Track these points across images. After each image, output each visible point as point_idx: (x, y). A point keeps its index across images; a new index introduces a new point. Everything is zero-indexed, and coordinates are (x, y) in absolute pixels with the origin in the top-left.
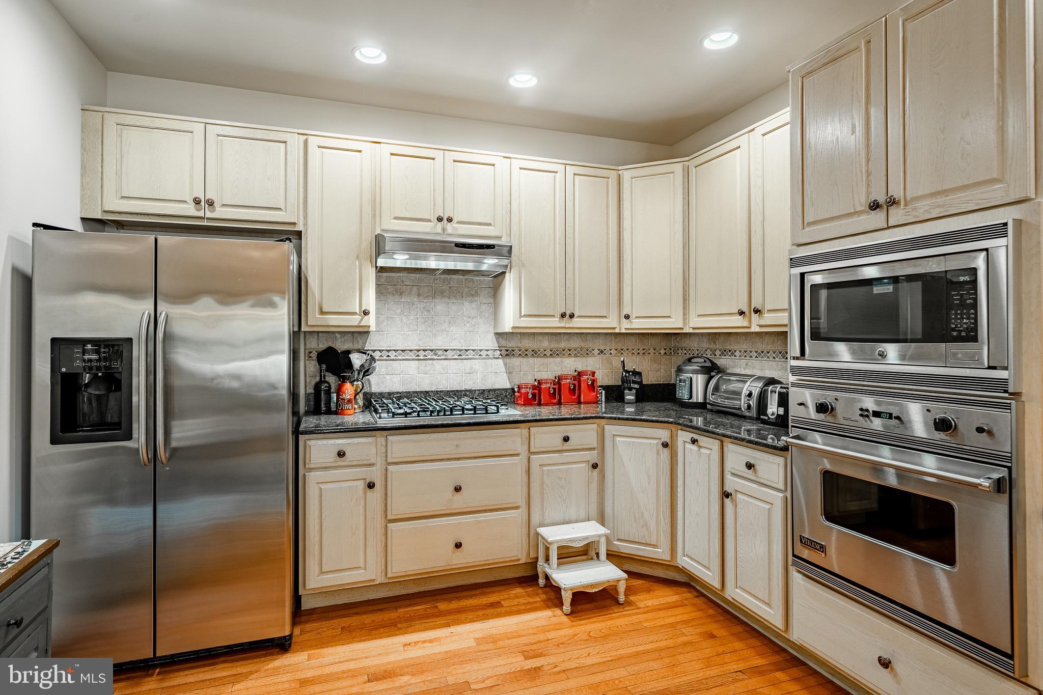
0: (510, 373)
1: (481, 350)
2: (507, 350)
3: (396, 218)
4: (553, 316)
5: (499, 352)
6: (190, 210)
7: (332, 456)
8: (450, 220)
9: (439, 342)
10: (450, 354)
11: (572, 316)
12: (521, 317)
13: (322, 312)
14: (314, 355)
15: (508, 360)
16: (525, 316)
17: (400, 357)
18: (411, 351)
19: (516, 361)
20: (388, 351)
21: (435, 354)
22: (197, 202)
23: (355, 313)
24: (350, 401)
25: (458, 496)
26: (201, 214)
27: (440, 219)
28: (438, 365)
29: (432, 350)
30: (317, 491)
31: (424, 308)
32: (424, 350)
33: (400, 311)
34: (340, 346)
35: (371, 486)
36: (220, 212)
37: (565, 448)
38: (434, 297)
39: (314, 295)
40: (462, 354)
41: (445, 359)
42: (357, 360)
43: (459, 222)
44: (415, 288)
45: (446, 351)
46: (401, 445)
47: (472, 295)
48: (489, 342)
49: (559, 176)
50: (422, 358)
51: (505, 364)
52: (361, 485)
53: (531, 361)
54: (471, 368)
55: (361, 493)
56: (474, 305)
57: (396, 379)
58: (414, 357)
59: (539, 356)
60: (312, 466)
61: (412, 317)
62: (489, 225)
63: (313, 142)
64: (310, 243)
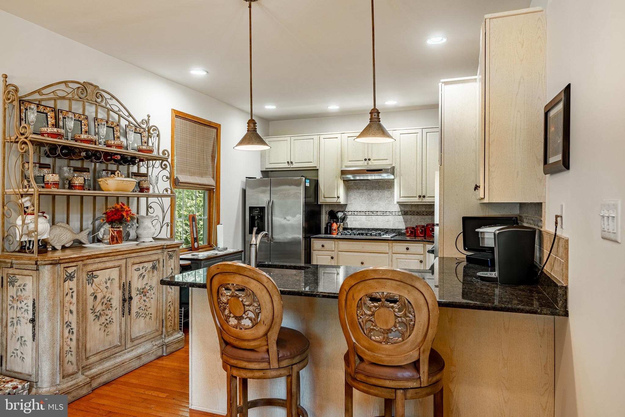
0: (406, 222)
1: (392, 212)
2: (404, 212)
3: (349, 161)
4: (416, 197)
5: (401, 213)
6: (286, 165)
7: (320, 247)
8: (369, 160)
9: (374, 208)
10: (379, 213)
11: (424, 197)
12: (400, 197)
13: (324, 198)
14: (327, 213)
15: (405, 216)
16: (402, 197)
17: (358, 214)
18: (363, 212)
19: (409, 217)
20: (354, 212)
21: (373, 213)
22: (288, 163)
23: (335, 198)
24: (335, 230)
26: (289, 166)
27: (365, 160)
28: (374, 218)
29: (371, 212)
30: (316, 258)
31: (368, 194)
32: (368, 212)
33: (358, 195)
34: (336, 209)
35: (332, 258)
36: (295, 165)
38: (372, 190)
39: (322, 191)
40: (384, 213)
41: (377, 215)
42: (340, 215)
43: (374, 160)
44: (365, 186)
45: (377, 212)
46: (344, 245)
47: (389, 188)
48: (397, 208)
49: (419, 135)
50: (367, 214)
51: (404, 218)
52: (330, 257)
53: (416, 217)
54: (388, 219)
55: (330, 260)
56: (389, 192)
57: (357, 223)
58: (364, 214)
59: (420, 215)
60: (315, 249)
61: (363, 198)
62: (387, 159)
63: (322, 137)
64: (321, 173)
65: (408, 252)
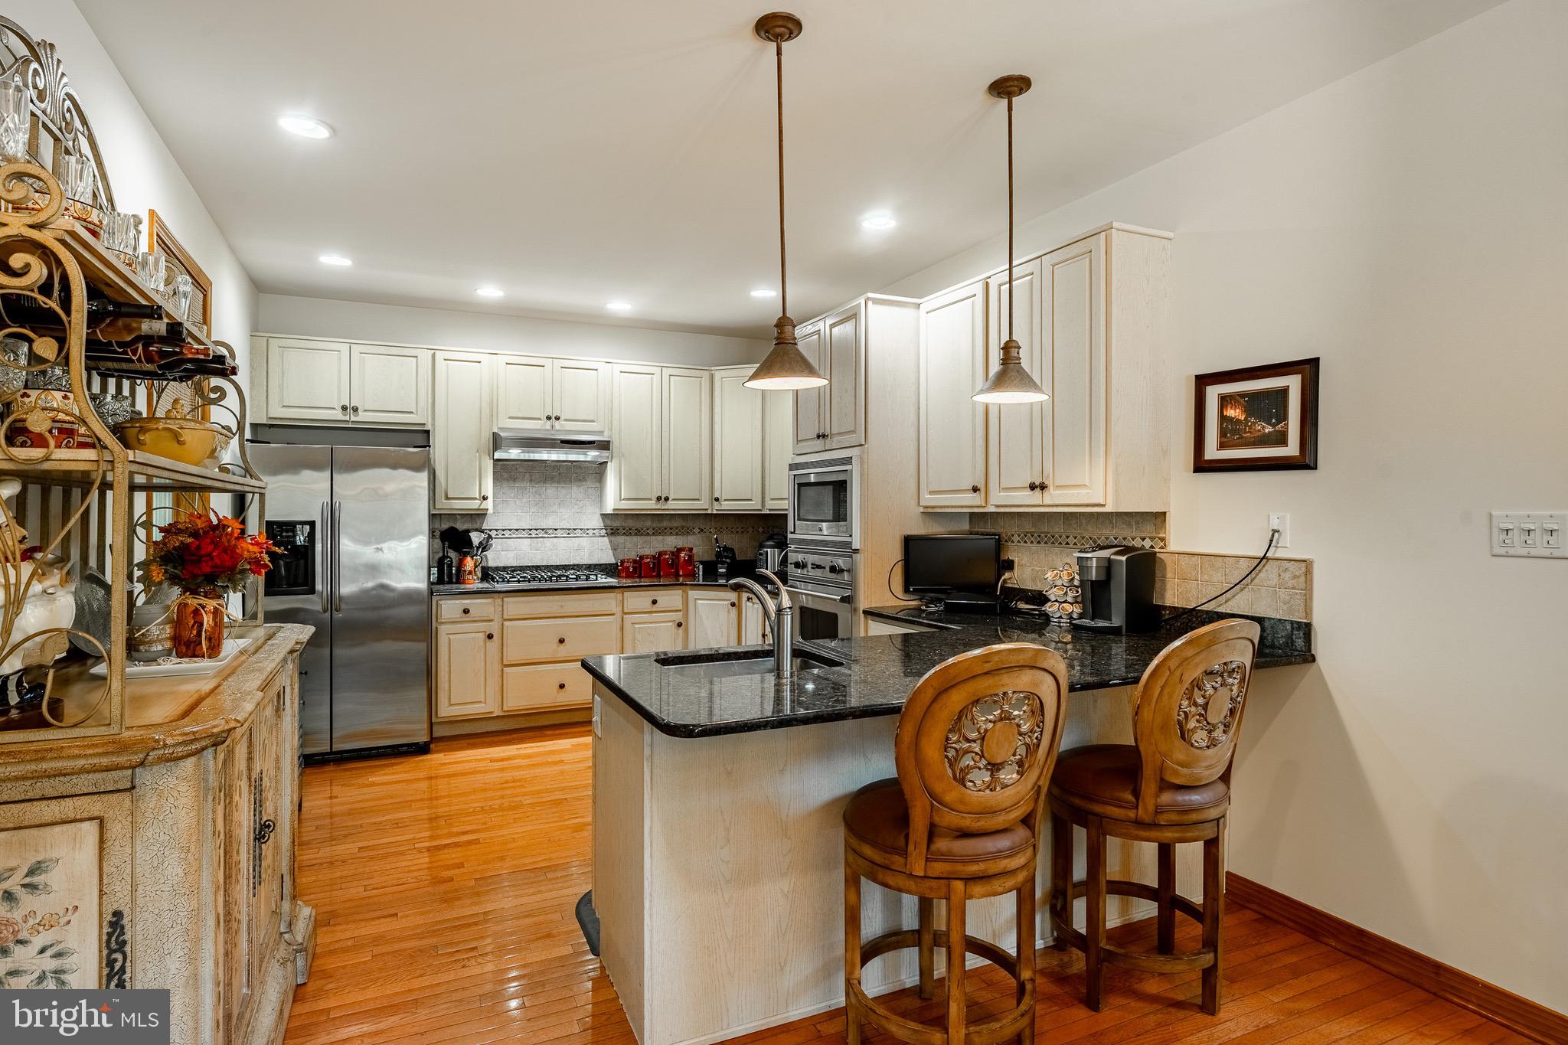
0: (615, 549)
1: (588, 529)
2: (612, 529)
3: (510, 418)
4: (650, 499)
5: (604, 531)
6: (338, 415)
7: (457, 614)
8: (557, 418)
9: (549, 522)
10: (559, 533)
11: (667, 499)
12: (621, 500)
13: (447, 498)
14: (437, 534)
15: (613, 538)
16: (624, 499)
17: (514, 536)
18: (524, 530)
19: (620, 539)
20: (503, 530)
21: (546, 533)
22: (344, 408)
23: (476, 499)
24: (470, 572)
25: (562, 647)
26: (347, 418)
27: (549, 418)
28: (548, 543)
29: (543, 530)
30: (447, 641)
31: (536, 492)
32: (536, 530)
33: (513, 495)
34: (461, 526)
35: (490, 637)
36: (362, 416)
37: (654, 609)
38: (545, 482)
39: (440, 482)
40: (570, 532)
41: (555, 537)
42: (476, 538)
43: (566, 420)
44: (527, 475)
45: (556, 530)
46: (515, 606)
47: (581, 481)
48: (596, 522)
49: (656, 378)
50: (534, 536)
51: (610, 542)
52: (482, 636)
53: (634, 538)
54: (579, 545)
55: (482, 643)
56: (581, 489)
57: (511, 555)
58: (527, 536)
59: (642, 535)
60: (443, 621)
61: (524, 500)
62: (593, 421)
63: (439, 356)
64: (438, 441)
65: (655, 608)
